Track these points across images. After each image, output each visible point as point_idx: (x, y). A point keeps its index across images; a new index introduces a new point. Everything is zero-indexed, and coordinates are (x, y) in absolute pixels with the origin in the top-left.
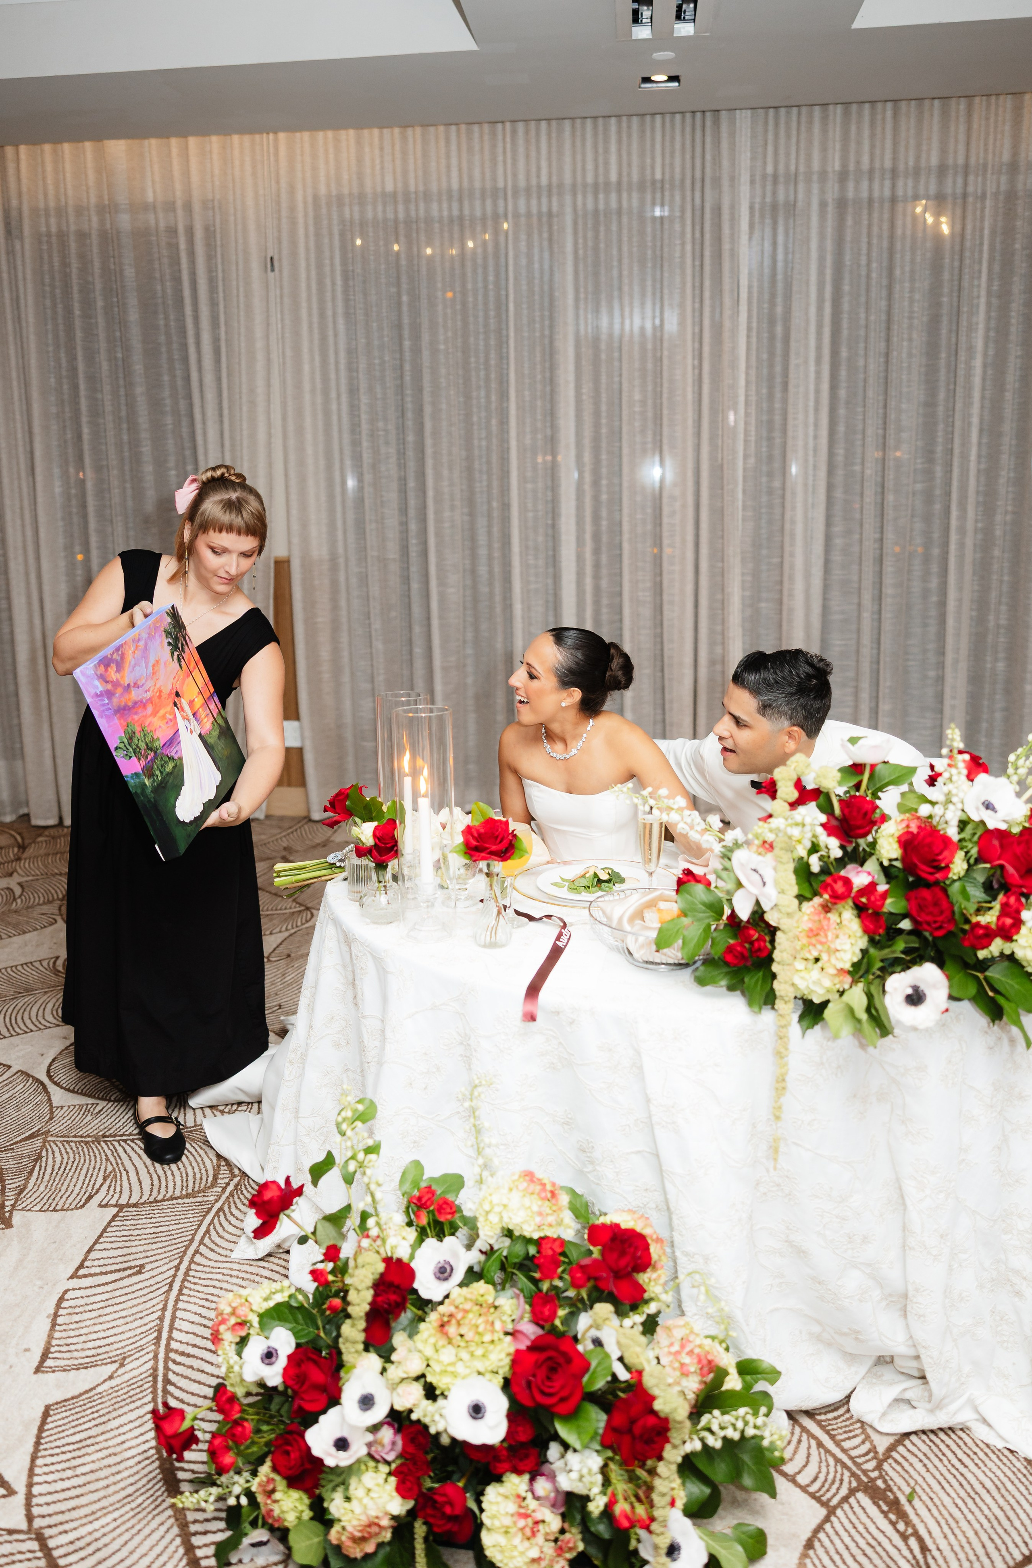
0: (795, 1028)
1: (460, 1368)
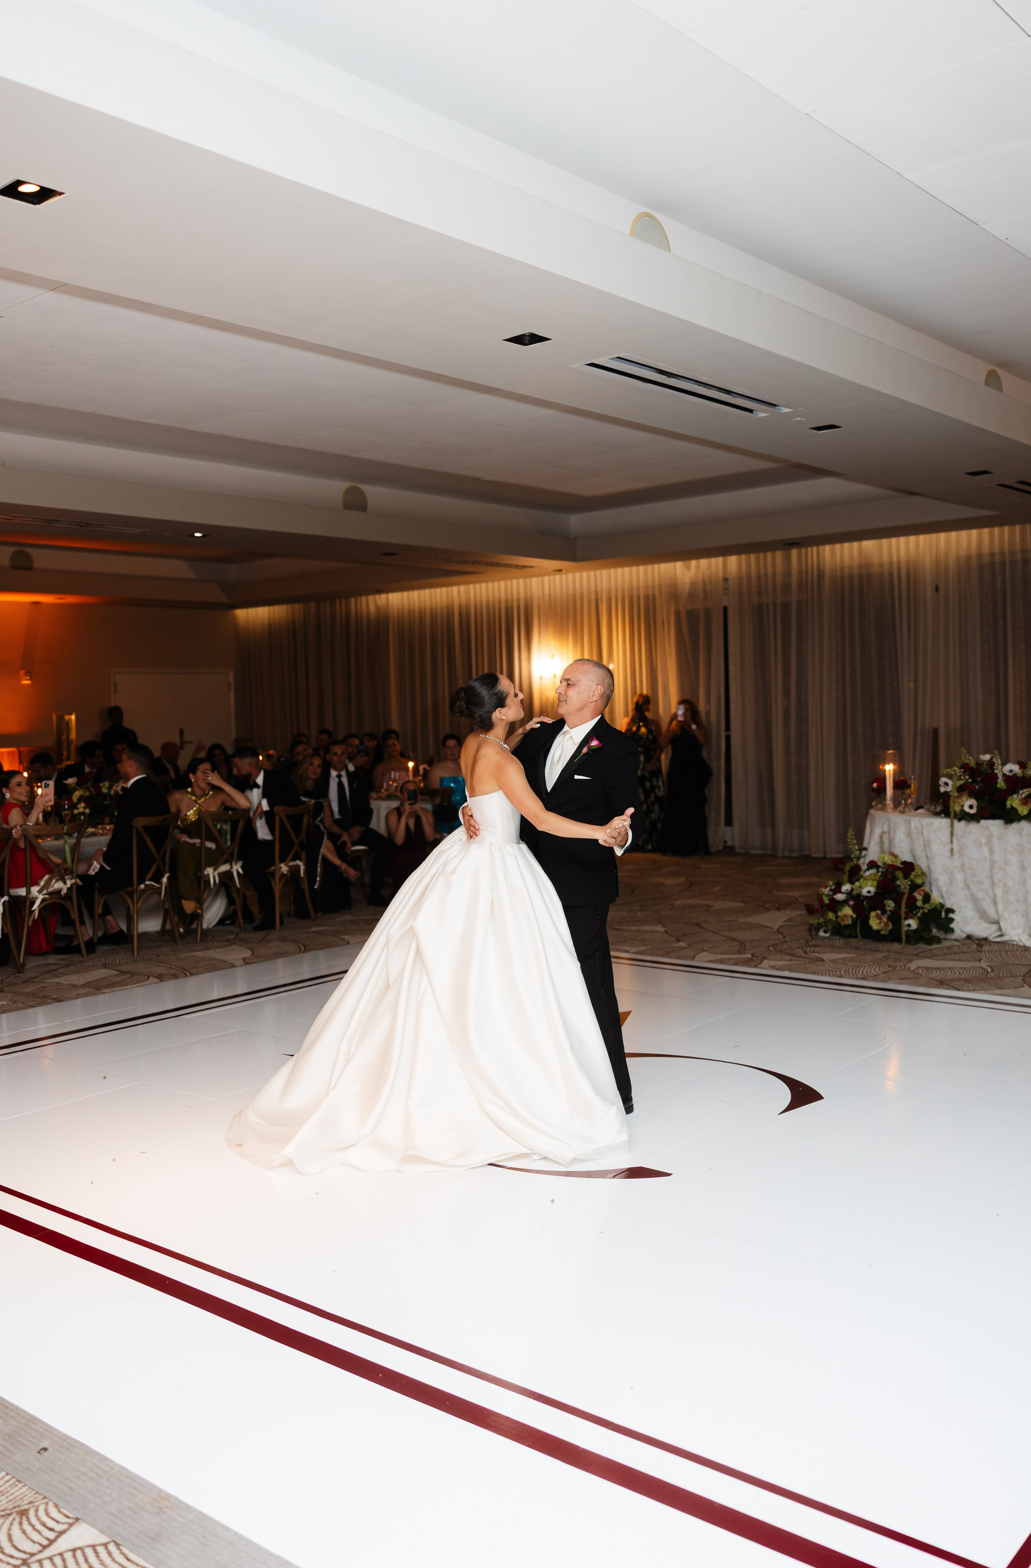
0: (956, 822)
1: (866, 885)
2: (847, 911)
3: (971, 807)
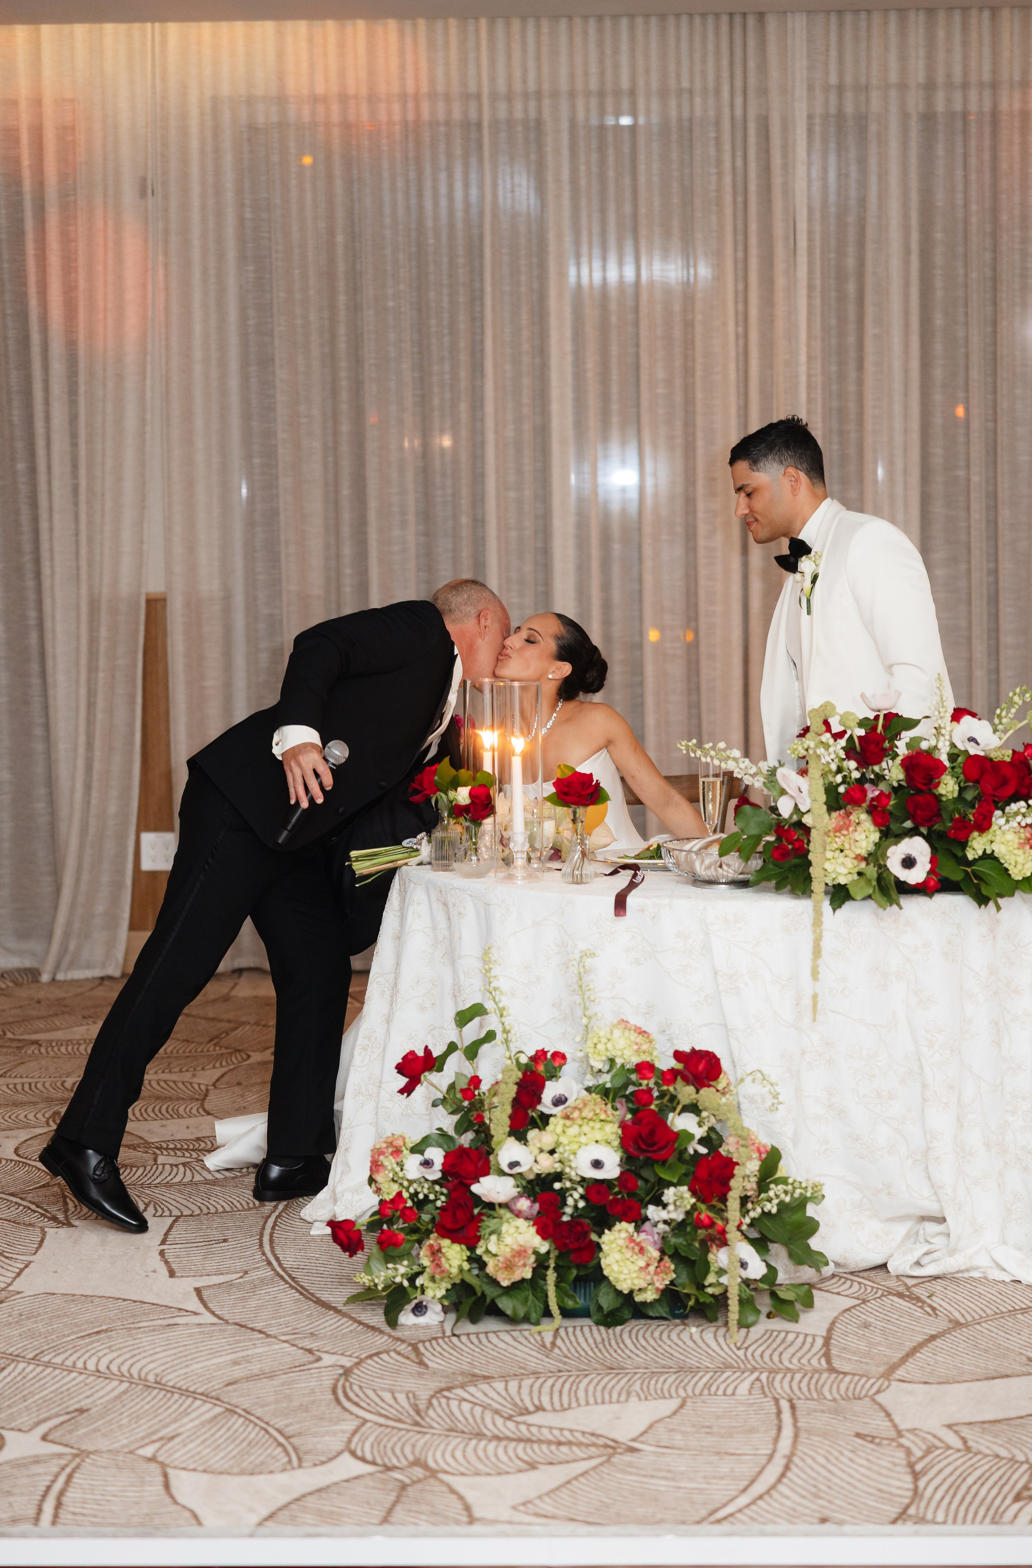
0: (827, 908)
1: (583, 1139)
2: (520, 1234)
3: (910, 860)
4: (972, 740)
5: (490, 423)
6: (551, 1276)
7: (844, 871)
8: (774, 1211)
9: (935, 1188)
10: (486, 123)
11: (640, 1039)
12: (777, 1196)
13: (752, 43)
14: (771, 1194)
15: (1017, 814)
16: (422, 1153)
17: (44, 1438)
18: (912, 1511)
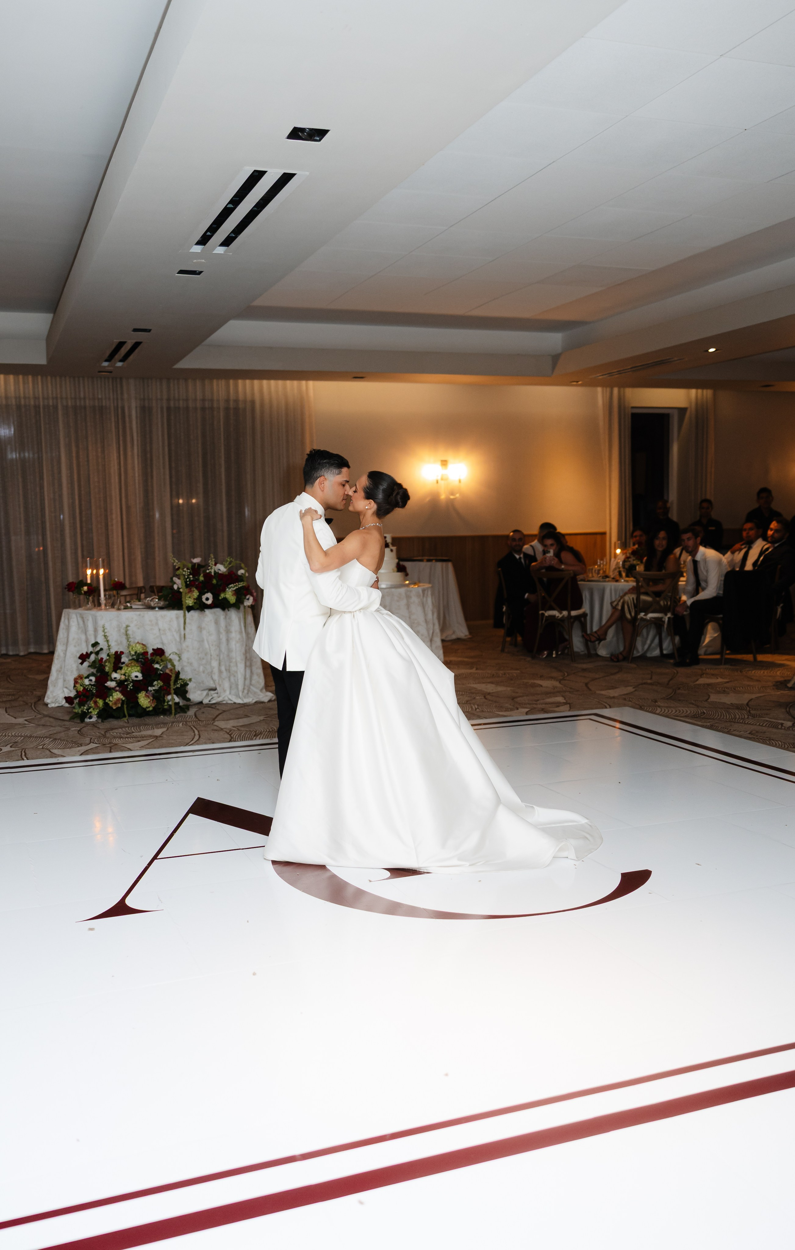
0: (187, 612)
1: (132, 671)
2: (117, 695)
3: (207, 599)
4: (219, 570)
5: (46, 493)
6: (125, 706)
7: (191, 602)
8: (179, 686)
9: (214, 681)
10: (41, 406)
11: (143, 646)
12: (180, 683)
13: (119, 386)
14: (178, 682)
15: (231, 587)
16: (88, 678)
17: (11, 747)
18: (232, 740)
